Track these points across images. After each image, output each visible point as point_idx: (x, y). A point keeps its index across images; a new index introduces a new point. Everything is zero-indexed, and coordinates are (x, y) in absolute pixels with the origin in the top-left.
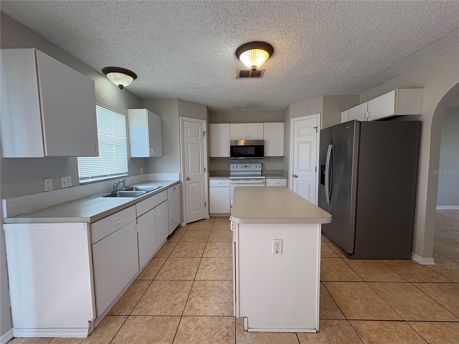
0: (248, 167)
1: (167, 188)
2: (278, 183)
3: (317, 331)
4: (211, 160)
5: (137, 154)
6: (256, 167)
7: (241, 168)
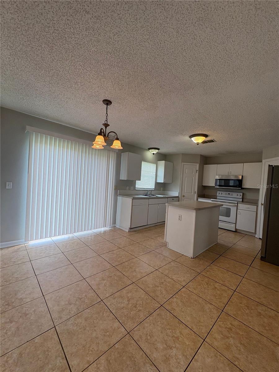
0: (231, 194)
1: (168, 198)
2: (248, 208)
3: (192, 258)
4: (205, 187)
5: (159, 181)
6: (238, 195)
7: (225, 195)
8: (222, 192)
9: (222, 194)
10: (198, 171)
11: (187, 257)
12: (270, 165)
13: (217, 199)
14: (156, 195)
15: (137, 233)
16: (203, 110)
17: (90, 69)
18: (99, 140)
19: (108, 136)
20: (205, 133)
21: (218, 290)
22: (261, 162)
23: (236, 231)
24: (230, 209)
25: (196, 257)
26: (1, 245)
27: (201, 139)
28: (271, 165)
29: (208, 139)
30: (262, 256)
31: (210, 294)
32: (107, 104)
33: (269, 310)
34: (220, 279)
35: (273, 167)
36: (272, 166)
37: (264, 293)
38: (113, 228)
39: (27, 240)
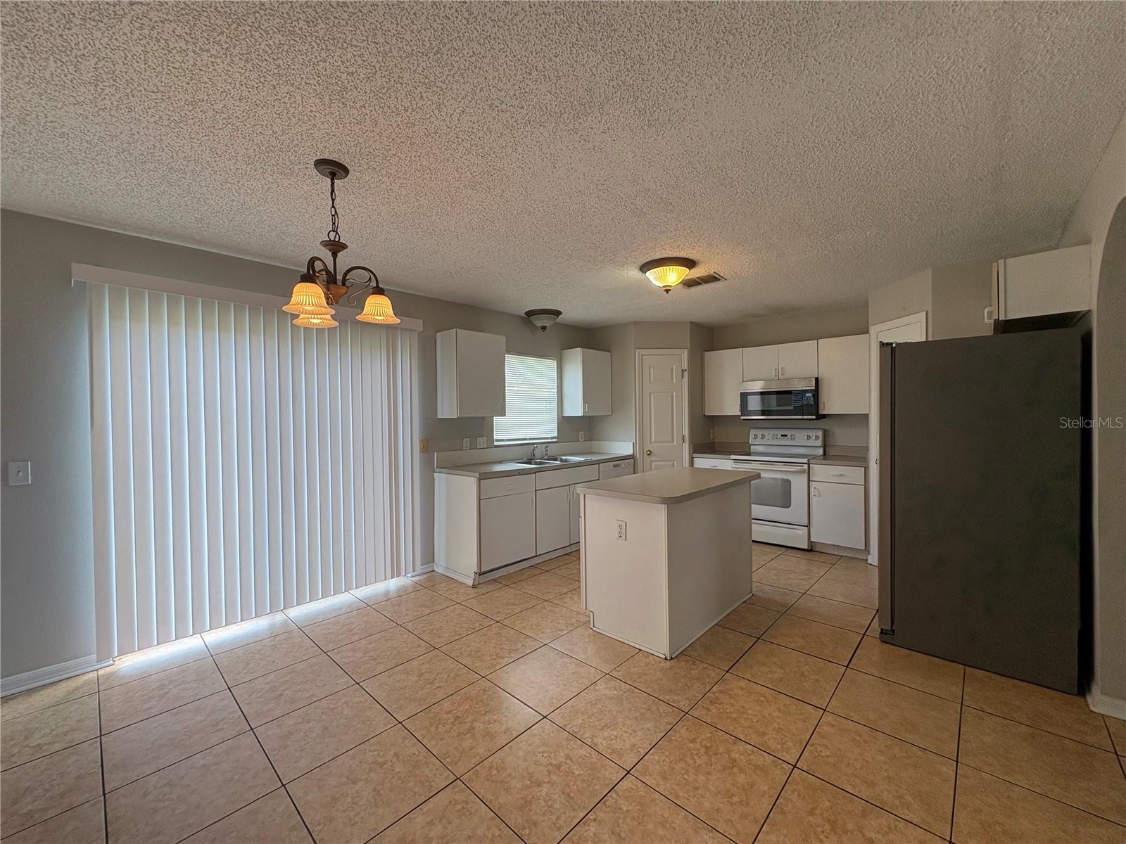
0: (789, 436)
1: (598, 463)
2: (841, 475)
3: (666, 659)
4: (714, 420)
5: (569, 412)
6: (809, 437)
7: (773, 439)
8: (766, 432)
9: (763, 437)
10: (686, 374)
11: (651, 657)
12: (885, 341)
13: (749, 455)
14: (564, 458)
15: (501, 586)
16: (655, 182)
17: (219, 48)
18: (307, 299)
19: (344, 284)
20: (683, 254)
21: (741, 770)
22: (867, 332)
23: (811, 549)
24: (789, 482)
25: (680, 655)
26: (3, 686)
27: (673, 276)
28: (887, 344)
29: (696, 273)
30: (882, 629)
31: (713, 789)
32: (333, 176)
33: (901, 824)
34: (750, 727)
35: (893, 350)
36: (892, 344)
37: (885, 763)
38: (425, 576)
39: (104, 654)
